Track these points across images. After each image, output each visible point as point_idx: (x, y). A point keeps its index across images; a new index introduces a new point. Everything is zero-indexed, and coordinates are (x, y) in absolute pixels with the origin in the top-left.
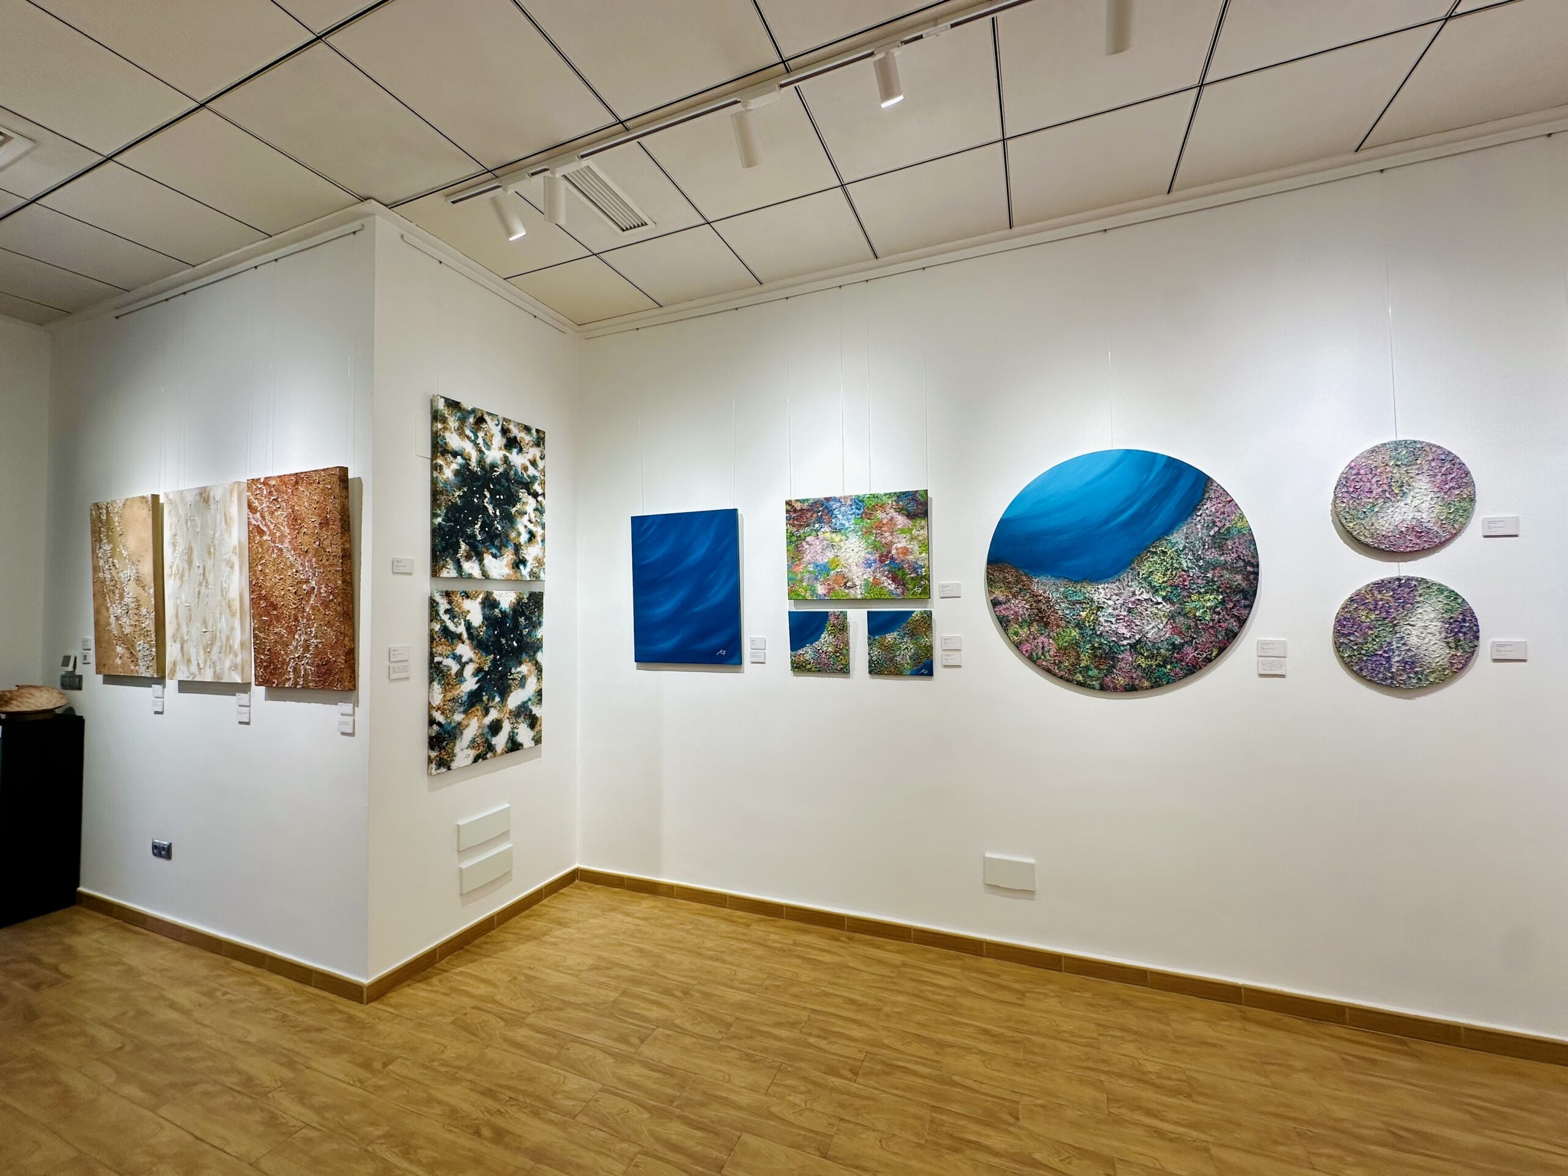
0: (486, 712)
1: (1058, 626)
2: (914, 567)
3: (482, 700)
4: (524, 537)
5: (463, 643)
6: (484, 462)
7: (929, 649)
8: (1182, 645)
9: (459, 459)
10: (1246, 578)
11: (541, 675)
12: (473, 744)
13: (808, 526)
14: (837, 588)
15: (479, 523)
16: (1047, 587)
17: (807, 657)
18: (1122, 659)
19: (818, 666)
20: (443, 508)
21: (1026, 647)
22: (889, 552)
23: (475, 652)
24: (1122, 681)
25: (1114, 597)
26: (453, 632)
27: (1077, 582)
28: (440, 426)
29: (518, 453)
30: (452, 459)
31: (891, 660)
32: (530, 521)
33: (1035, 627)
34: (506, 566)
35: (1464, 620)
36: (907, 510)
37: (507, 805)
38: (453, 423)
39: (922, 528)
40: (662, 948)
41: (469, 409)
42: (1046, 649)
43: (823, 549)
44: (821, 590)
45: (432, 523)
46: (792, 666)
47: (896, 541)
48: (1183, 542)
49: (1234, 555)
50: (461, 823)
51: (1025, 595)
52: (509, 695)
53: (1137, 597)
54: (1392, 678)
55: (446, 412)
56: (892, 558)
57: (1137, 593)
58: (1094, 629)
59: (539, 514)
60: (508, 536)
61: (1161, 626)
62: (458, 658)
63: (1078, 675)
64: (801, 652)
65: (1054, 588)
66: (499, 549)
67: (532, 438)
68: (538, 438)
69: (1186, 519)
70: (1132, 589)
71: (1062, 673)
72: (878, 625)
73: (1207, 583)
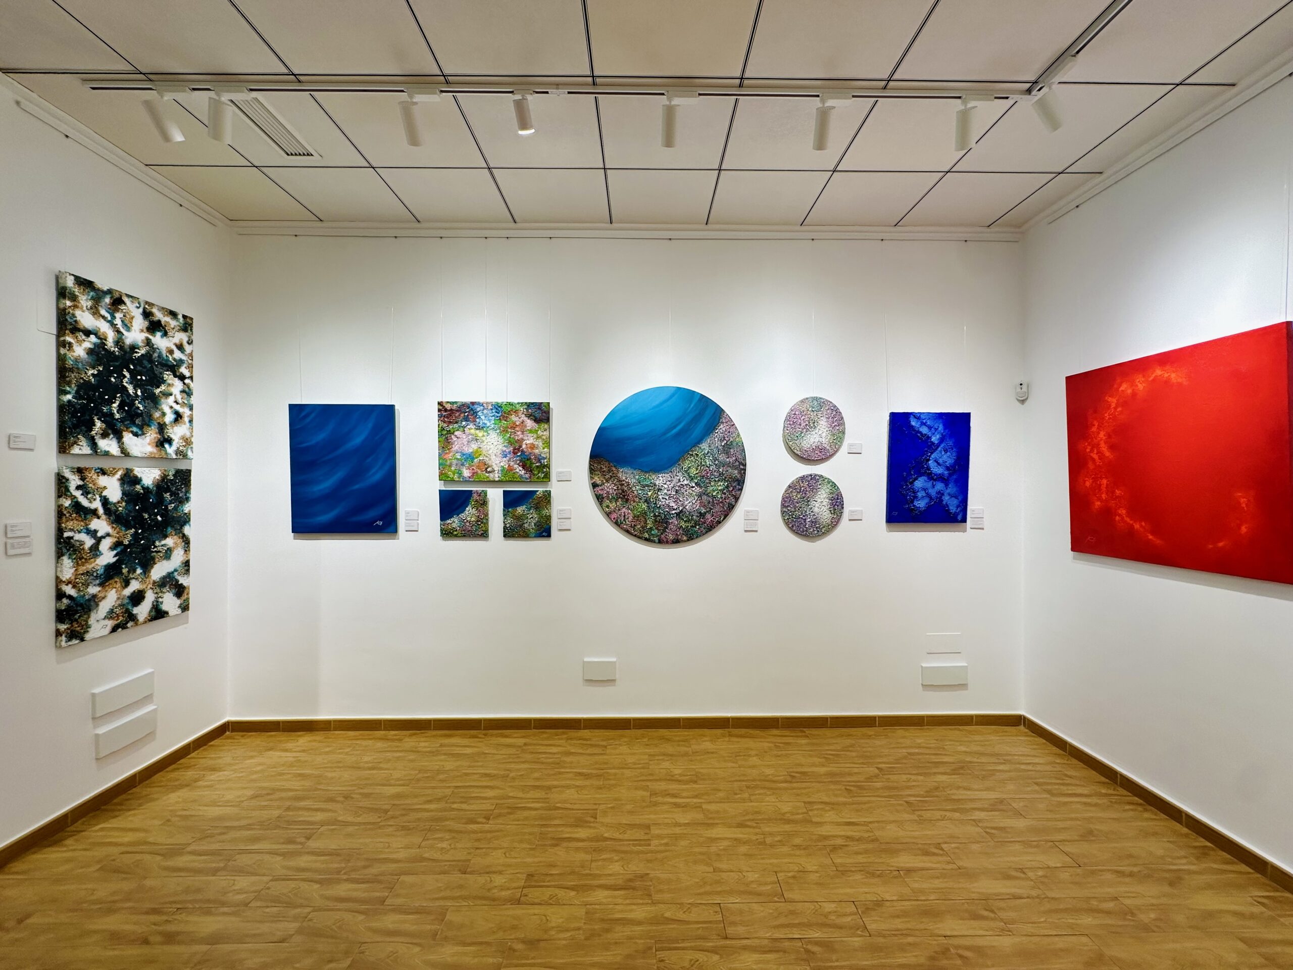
0: (127, 583)
1: (634, 501)
2: (539, 459)
3: (122, 574)
4: (169, 418)
5: (99, 518)
6: (123, 343)
7: (549, 518)
8: (705, 513)
9: (93, 338)
10: (740, 473)
11: (188, 547)
12: (111, 615)
13: (456, 423)
14: (479, 472)
15: (118, 403)
16: (628, 476)
17: (454, 525)
18: (672, 523)
19: (463, 532)
20: (73, 386)
21: (614, 516)
22: (521, 446)
23: (113, 527)
24: (671, 537)
25: (668, 483)
26: (87, 508)
27: (646, 472)
28: (68, 303)
29: (162, 337)
30: (84, 337)
31: (521, 526)
32: (176, 402)
33: (620, 502)
34: (149, 444)
35: (838, 499)
36: (534, 416)
37: (150, 670)
38: (85, 301)
39: (545, 430)
40: (322, 770)
41: (105, 289)
42: (626, 517)
43: (468, 442)
44: (466, 473)
45: (59, 400)
46: (442, 533)
47: (526, 438)
48: (707, 448)
49: (734, 458)
50: (97, 691)
51: (614, 480)
52: (152, 567)
53: (681, 483)
54: (806, 531)
55: (76, 290)
56: (522, 451)
57: (681, 480)
58: (656, 503)
59: (186, 396)
60: (151, 416)
61: (694, 502)
62: (93, 533)
63: (646, 533)
64: (449, 521)
65: (632, 476)
66: (141, 428)
67: (178, 323)
68: (185, 323)
69: (710, 434)
70: (678, 478)
71: (636, 533)
72: (511, 501)
73: (720, 475)
